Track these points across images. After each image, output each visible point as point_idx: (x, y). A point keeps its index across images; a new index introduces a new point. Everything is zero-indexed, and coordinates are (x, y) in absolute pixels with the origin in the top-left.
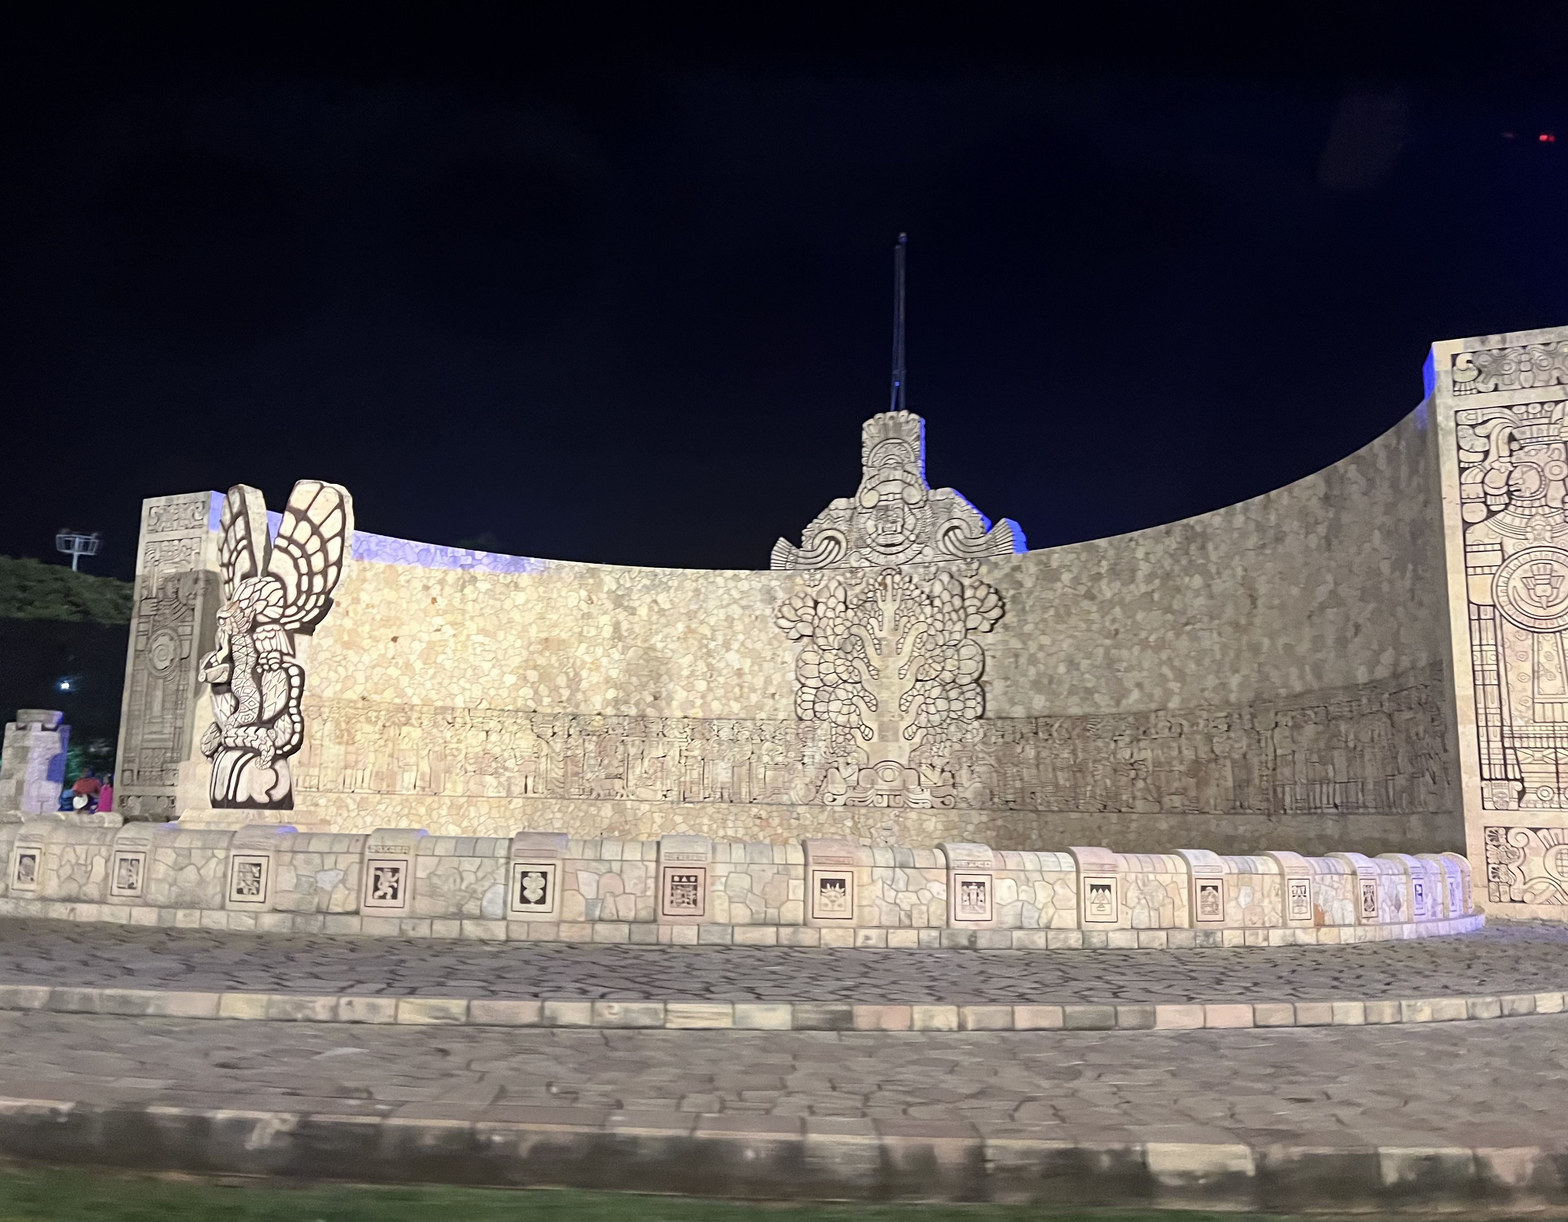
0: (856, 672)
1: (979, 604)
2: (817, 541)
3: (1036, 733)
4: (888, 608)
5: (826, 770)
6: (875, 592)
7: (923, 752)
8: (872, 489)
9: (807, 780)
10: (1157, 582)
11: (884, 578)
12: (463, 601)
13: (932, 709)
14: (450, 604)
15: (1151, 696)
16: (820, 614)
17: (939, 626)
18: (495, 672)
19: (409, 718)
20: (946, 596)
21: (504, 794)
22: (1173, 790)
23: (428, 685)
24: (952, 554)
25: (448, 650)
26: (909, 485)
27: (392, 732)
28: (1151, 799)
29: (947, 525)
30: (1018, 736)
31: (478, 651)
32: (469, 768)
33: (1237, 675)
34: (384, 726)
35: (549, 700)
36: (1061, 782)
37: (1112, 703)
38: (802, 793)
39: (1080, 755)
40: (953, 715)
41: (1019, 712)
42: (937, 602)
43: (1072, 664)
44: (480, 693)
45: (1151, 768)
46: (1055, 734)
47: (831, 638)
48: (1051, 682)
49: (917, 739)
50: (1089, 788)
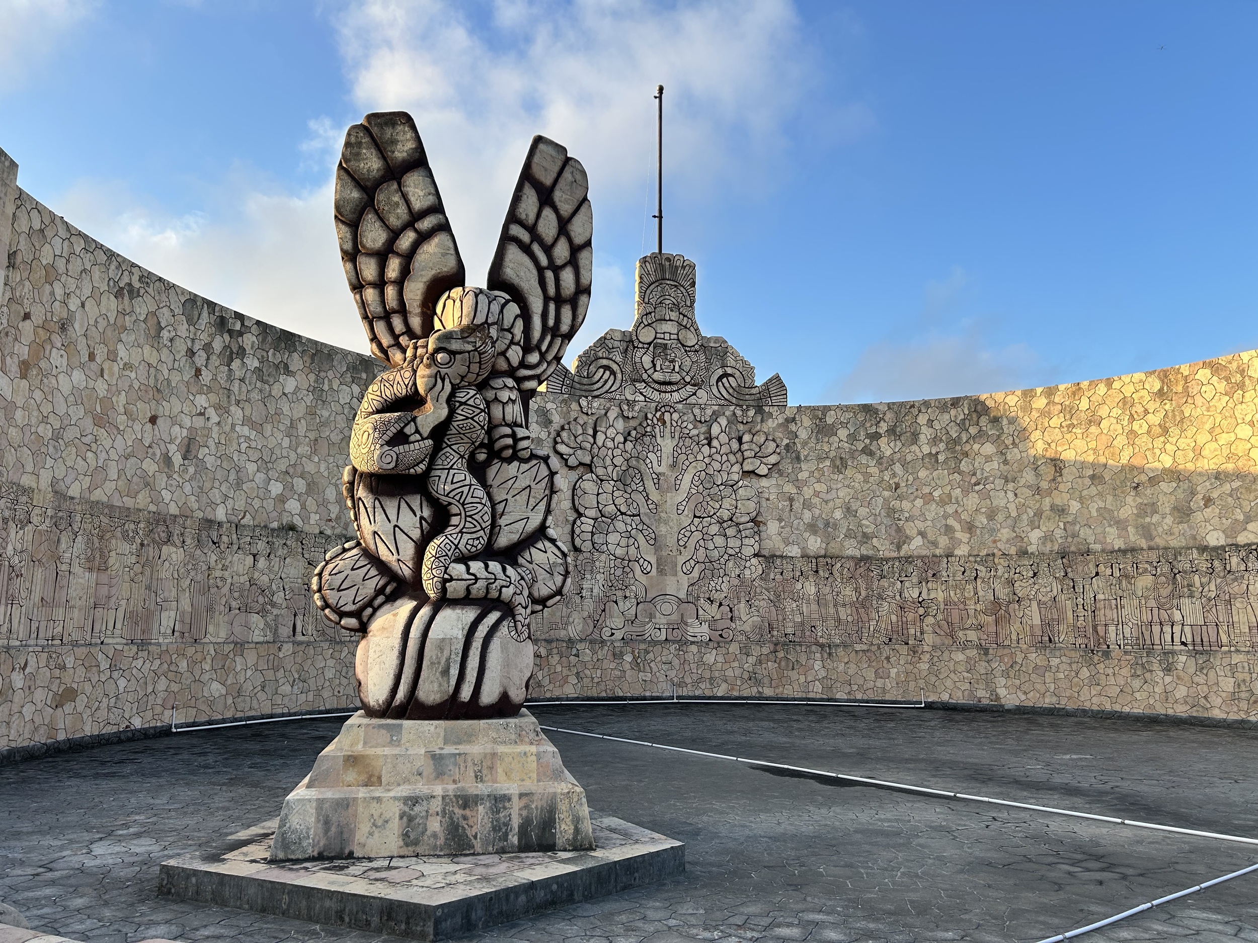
0: (635, 505)
1: (758, 449)
2: (592, 369)
3: (817, 572)
4: (667, 444)
5: (604, 605)
6: (653, 426)
7: (700, 587)
8: (649, 325)
9: (586, 614)
10: (942, 446)
11: (663, 414)
12: (230, 377)
13: (711, 546)
14: (214, 379)
15: (935, 544)
16: (600, 443)
17: (717, 466)
18: (260, 477)
19: (170, 535)
20: (724, 438)
21: (270, 638)
22: (968, 626)
23: (187, 488)
24: (726, 399)
25: (211, 443)
26: (685, 327)
27: (151, 552)
28: (942, 633)
29: (720, 372)
30: (798, 573)
31: (244, 446)
32: (234, 604)
33: (1037, 530)
34: (142, 545)
35: (318, 517)
36: (843, 616)
37: (892, 547)
38: (580, 628)
39: (864, 593)
40: (731, 551)
41: (795, 551)
42: (715, 443)
43: (849, 511)
44: (243, 502)
45: (942, 607)
46: (835, 572)
47: (610, 469)
48: (827, 524)
49: (695, 574)
50: (873, 623)
